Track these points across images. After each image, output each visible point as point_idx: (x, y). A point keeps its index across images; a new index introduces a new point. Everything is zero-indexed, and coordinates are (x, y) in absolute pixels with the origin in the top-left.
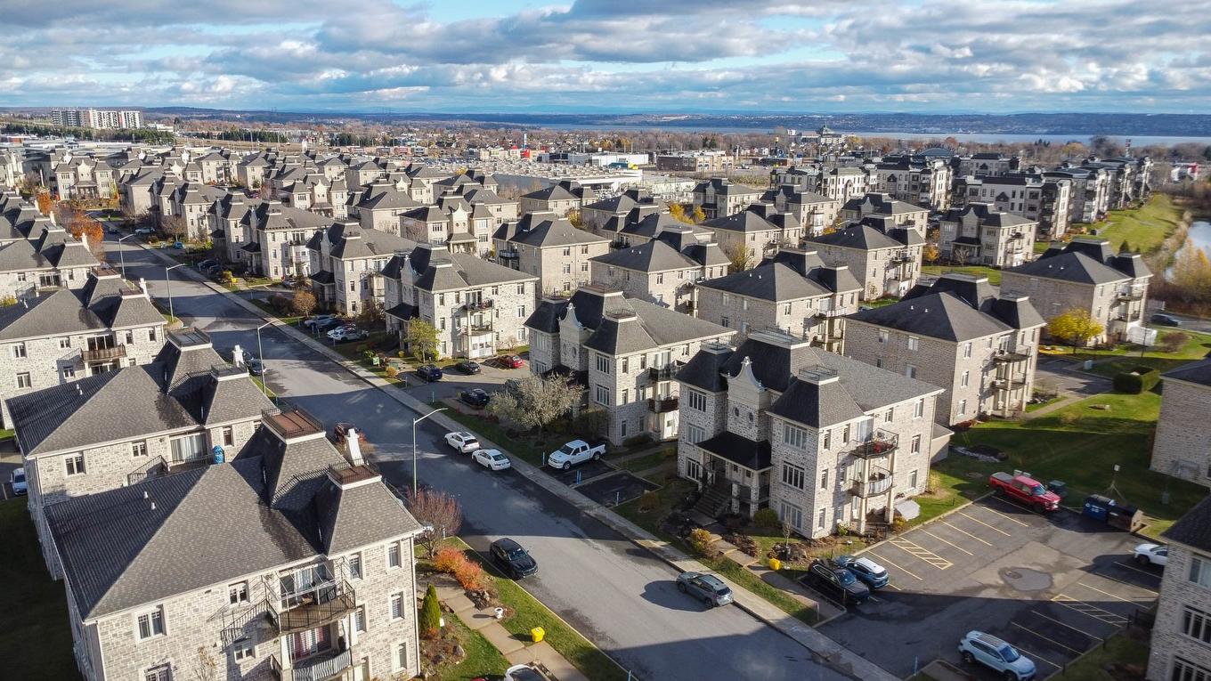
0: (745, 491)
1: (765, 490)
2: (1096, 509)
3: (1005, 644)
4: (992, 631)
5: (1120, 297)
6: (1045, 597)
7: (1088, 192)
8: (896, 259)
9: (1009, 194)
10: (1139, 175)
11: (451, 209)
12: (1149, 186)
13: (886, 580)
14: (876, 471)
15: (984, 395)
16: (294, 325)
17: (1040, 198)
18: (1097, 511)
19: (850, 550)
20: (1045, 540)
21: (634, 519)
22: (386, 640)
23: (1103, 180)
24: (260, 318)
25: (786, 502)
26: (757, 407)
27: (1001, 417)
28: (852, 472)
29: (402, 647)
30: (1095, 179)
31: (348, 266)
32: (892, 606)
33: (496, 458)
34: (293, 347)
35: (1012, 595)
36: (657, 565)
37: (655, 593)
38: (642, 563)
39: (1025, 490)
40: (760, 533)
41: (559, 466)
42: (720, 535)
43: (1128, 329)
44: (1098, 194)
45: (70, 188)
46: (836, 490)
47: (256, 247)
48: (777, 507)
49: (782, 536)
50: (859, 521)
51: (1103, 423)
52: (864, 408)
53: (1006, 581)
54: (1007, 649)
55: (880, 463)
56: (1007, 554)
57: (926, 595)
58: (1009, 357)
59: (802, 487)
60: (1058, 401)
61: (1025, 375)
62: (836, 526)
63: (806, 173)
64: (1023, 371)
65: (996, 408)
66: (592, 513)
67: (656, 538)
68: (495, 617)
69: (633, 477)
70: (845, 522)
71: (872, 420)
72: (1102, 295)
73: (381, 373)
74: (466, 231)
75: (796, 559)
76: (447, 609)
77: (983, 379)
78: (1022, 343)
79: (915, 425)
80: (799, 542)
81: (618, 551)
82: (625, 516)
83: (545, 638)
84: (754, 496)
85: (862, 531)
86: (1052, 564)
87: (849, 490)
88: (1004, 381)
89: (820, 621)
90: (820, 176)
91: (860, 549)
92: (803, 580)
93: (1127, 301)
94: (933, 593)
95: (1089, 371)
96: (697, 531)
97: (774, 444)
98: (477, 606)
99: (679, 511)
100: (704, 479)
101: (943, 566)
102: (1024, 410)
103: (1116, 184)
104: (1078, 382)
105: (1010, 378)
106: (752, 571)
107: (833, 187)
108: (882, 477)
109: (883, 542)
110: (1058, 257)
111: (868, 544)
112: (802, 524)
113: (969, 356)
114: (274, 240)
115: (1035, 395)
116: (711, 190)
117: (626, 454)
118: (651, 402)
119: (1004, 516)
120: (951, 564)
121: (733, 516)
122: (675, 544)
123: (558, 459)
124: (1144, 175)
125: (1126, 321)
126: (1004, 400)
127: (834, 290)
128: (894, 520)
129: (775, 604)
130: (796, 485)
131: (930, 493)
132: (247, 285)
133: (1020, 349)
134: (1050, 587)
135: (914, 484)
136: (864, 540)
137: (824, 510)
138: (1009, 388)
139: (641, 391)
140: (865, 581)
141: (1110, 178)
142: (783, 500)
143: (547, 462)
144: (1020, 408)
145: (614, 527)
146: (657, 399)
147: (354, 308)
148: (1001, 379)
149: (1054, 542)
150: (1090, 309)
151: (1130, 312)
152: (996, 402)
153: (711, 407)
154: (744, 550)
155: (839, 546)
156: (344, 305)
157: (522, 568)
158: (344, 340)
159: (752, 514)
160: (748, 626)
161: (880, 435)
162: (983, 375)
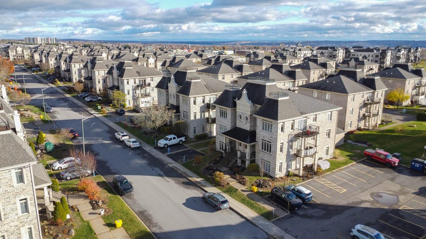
0: (243, 155)
1: (253, 154)
2: (417, 165)
3: (377, 232)
4: (368, 224)
5: (416, 85)
6: (396, 207)
7: (398, 57)
8: (322, 74)
9: (367, 56)
10: (416, 54)
11: (148, 58)
12: (420, 58)
13: (312, 197)
14: (309, 146)
15: (360, 120)
16: (74, 97)
17: (379, 57)
18: (418, 166)
19: (294, 183)
20: (393, 180)
21: (190, 169)
22: (17, 226)
23: (403, 53)
24: (62, 94)
25: (263, 159)
26: (249, 113)
27: (368, 129)
28: (296, 145)
29: (29, 230)
30: (400, 52)
31: (97, 73)
32: (314, 210)
33: (133, 142)
34: (70, 104)
35: (378, 206)
36: (196, 189)
37: (191, 203)
38: (188, 188)
39: (381, 156)
40: (249, 174)
41: (162, 146)
42: (230, 175)
43: (420, 99)
44: (401, 58)
45: (14, 56)
46: (287, 153)
47: (69, 70)
48: (259, 162)
49: (260, 176)
50: (299, 169)
51: (414, 132)
52: (302, 114)
53: (374, 199)
54: (378, 235)
55: (310, 141)
56: (374, 186)
57: (332, 206)
58: (371, 103)
59: (270, 152)
60: (393, 123)
61: (378, 111)
62: (288, 172)
63: (289, 50)
64: (377, 109)
65: (365, 126)
66: (171, 166)
67: (198, 176)
68: (100, 214)
69: (195, 150)
70: (292, 170)
71: (306, 120)
72: (409, 84)
73: (100, 112)
74: (154, 67)
75: (266, 187)
76: (76, 210)
77: (359, 112)
78: (377, 97)
79: (328, 125)
80: (268, 179)
81: (178, 183)
82: (186, 167)
83: (123, 226)
84: (248, 157)
85: (301, 174)
86: (397, 191)
87: (294, 154)
88: (369, 114)
89: (275, 218)
90: (294, 51)
91: (299, 182)
92: (269, 197)
93: (419, 87)
94: (337, 204)
95: (405, 113)
96: (218, 173)
97: (257, 131)
98: (94, 208)
99: (212, 164)
100: (225, 150)
101: (341, 191)
102: (378, 126)
103: (408, 55)
104: (401, 117)
105: (372, 112)
106: (242, 192)
107: (299, 55)
108: (311, 148)
109: (312, 179)
110: (390, 69)
111: (304, 180)
112: (271, 170)
113: (353, 101)
114: (75, 67)
115: (382, 121)
116: (252, 56)
117: (194, 142)
118: (208, 119)
119: (371, 169)
120: (345, 190)
121: (238, 167)
122: (207, 180)
123: (162, 143)
124: (418, 53)
125: (419, 96)
126: (369, 122)
127: (295, 79)
128: (317, 169)
129: (252, 209)
130: (268, 151)
131: (335, 158)
132: (63, 84)
133: (376, 99)
134: (398, 202)
135: (327, 153)
136: (302, 178)
137: (281, 163)
138: (371, 116)
139: (203, 114)
140: (301, 198)
141: (406, 52)
142: (262, 159)
143: (157, 144)
144: (376, 126)
145: (179, 172)
146: (210, 117)
147: (100, 90)
148: (367, 112)
149: (397, 180)
150: (404, 88)
151: (421, 92)
152: (365, 123)
153: (229, 116)
154: (240, 183)
155: (289, 181)
156: (96, 89)
157: (125, 190)
158: (91, 101)
159: (247, 166)
160: (235, 220)
161: (310, 127)
162: (360, 110)
